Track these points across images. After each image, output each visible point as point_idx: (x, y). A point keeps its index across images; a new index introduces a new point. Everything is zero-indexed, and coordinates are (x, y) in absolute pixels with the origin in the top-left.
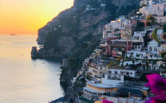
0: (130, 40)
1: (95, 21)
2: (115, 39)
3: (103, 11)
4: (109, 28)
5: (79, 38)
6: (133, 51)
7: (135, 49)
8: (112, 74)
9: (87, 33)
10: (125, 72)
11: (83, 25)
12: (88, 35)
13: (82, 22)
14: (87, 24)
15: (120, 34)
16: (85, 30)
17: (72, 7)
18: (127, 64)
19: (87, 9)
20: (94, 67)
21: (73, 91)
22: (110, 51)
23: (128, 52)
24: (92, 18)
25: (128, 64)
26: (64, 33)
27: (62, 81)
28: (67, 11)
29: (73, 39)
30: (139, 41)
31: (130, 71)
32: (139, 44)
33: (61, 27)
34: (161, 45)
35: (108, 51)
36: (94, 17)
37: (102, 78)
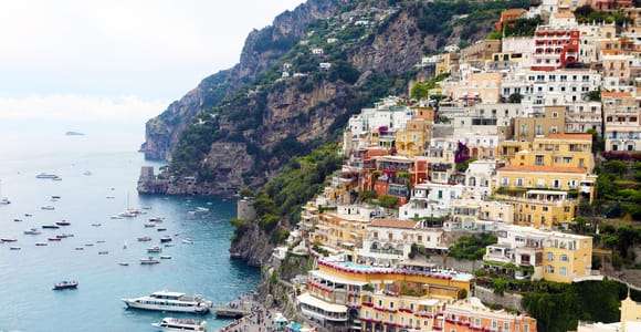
0: (422, 158)
1: (305, 105)
2: (383, 154)
3: (325, 82)
4: (359, 125)
5: (264, 148)
6: (428, 184)
7: (433, 180)
8: (383, 240)
9: (285, 136)
10: (412, 235)
11: (272, 113)
12: (286, 139)
13: (271, 106)
14: (285, 113)
15: (393, 143)
16: (279, 129)
17: (237, 67)
18: (417, 215)
19: (286, 74)
20: (333, 222)
21: (280, 281)
22: (370, 184)
23: (417, 186)
24: (297, 97)
25: (420, 216)
26: (225, 133)
27: (237, 254)
28: (222, 75)
29: (248, 150)
30: (443, 160)
31: (425, 235)
32: (443, 168)
33: (218, 118)
34: (498, 172)
35: (366, 184)
36: (302, 96)
37: (356, 249)
